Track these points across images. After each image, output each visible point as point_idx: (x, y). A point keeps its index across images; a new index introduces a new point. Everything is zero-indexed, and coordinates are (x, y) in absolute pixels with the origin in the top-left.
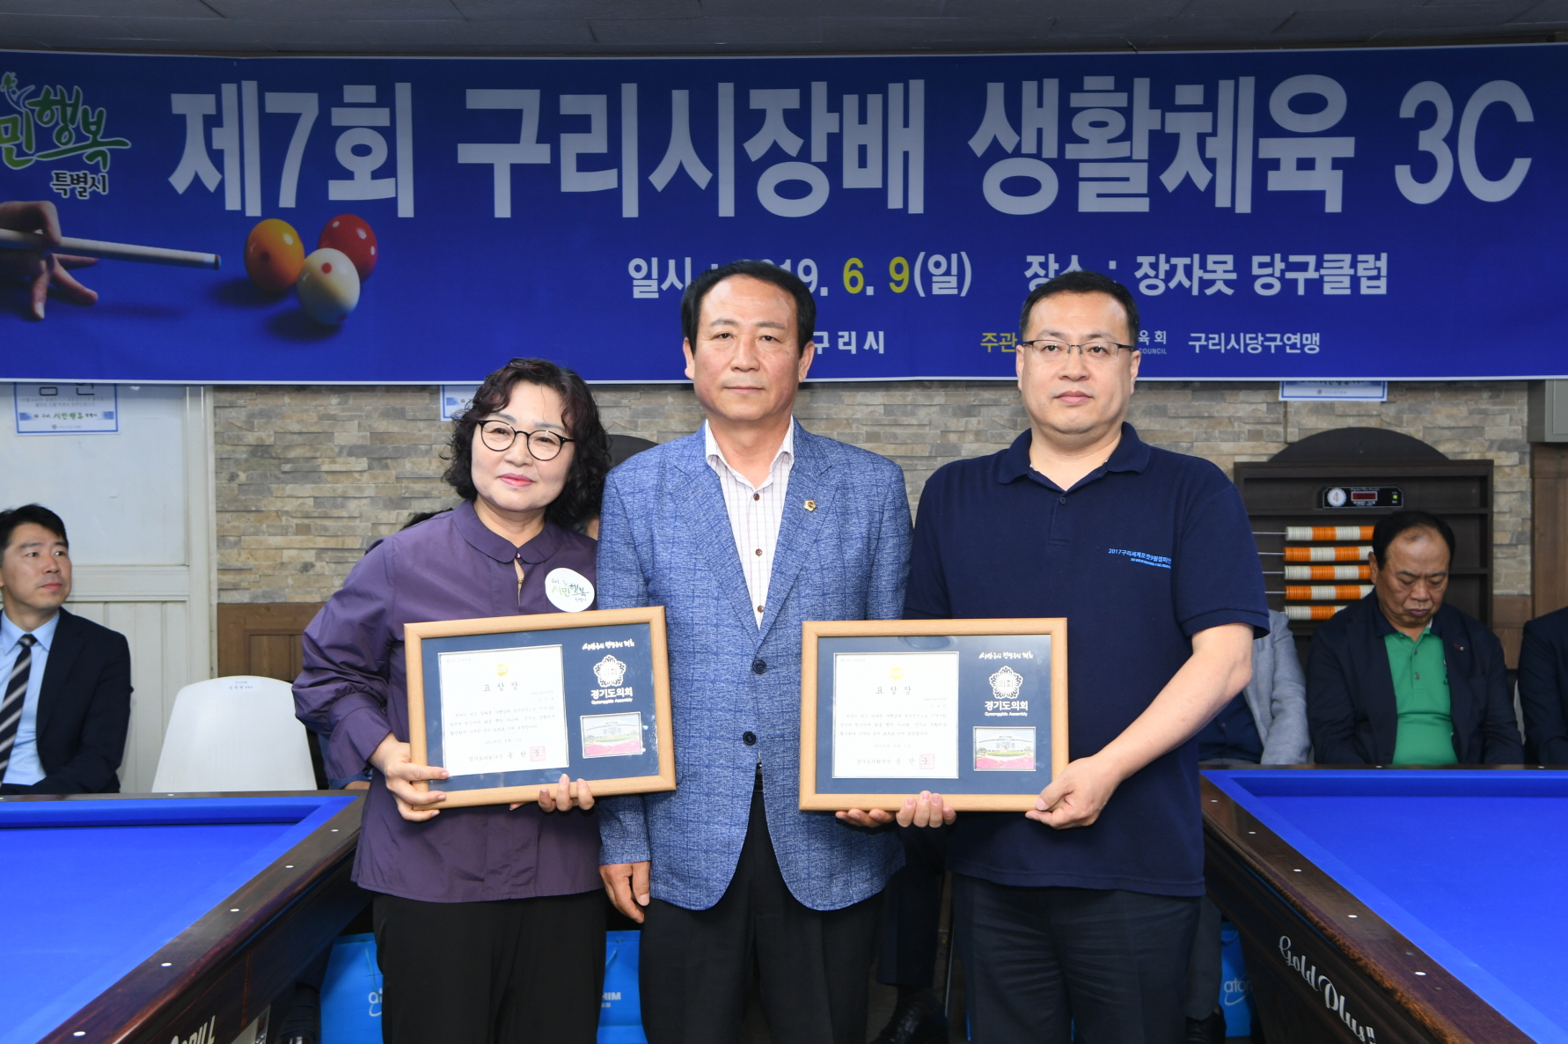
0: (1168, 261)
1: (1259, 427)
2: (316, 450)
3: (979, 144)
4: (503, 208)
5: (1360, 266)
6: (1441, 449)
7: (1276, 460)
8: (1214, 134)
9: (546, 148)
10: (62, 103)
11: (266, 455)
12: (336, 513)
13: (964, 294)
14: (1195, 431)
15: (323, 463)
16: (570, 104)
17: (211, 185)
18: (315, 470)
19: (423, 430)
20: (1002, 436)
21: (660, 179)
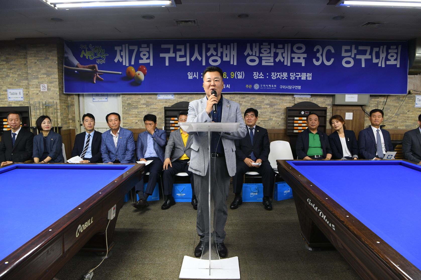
0: (276, 73)
1: (290, 101)
2: (138, 104)
3: (246, 54)
4: (167, 64)
5: (307, 75)
6: (319, 105)
7: (293, 106)
8: (284, 53)
9: (174, 54)
10: (98, 49)
11: (130, 105)
12: (141, 114)
13: (243, 78)
14: (280, 102)
16: (178, 47)
17: (121, 61)
18: (138, 107)
19: (154, 101)
20: (249, 102)
21: (193, 59)
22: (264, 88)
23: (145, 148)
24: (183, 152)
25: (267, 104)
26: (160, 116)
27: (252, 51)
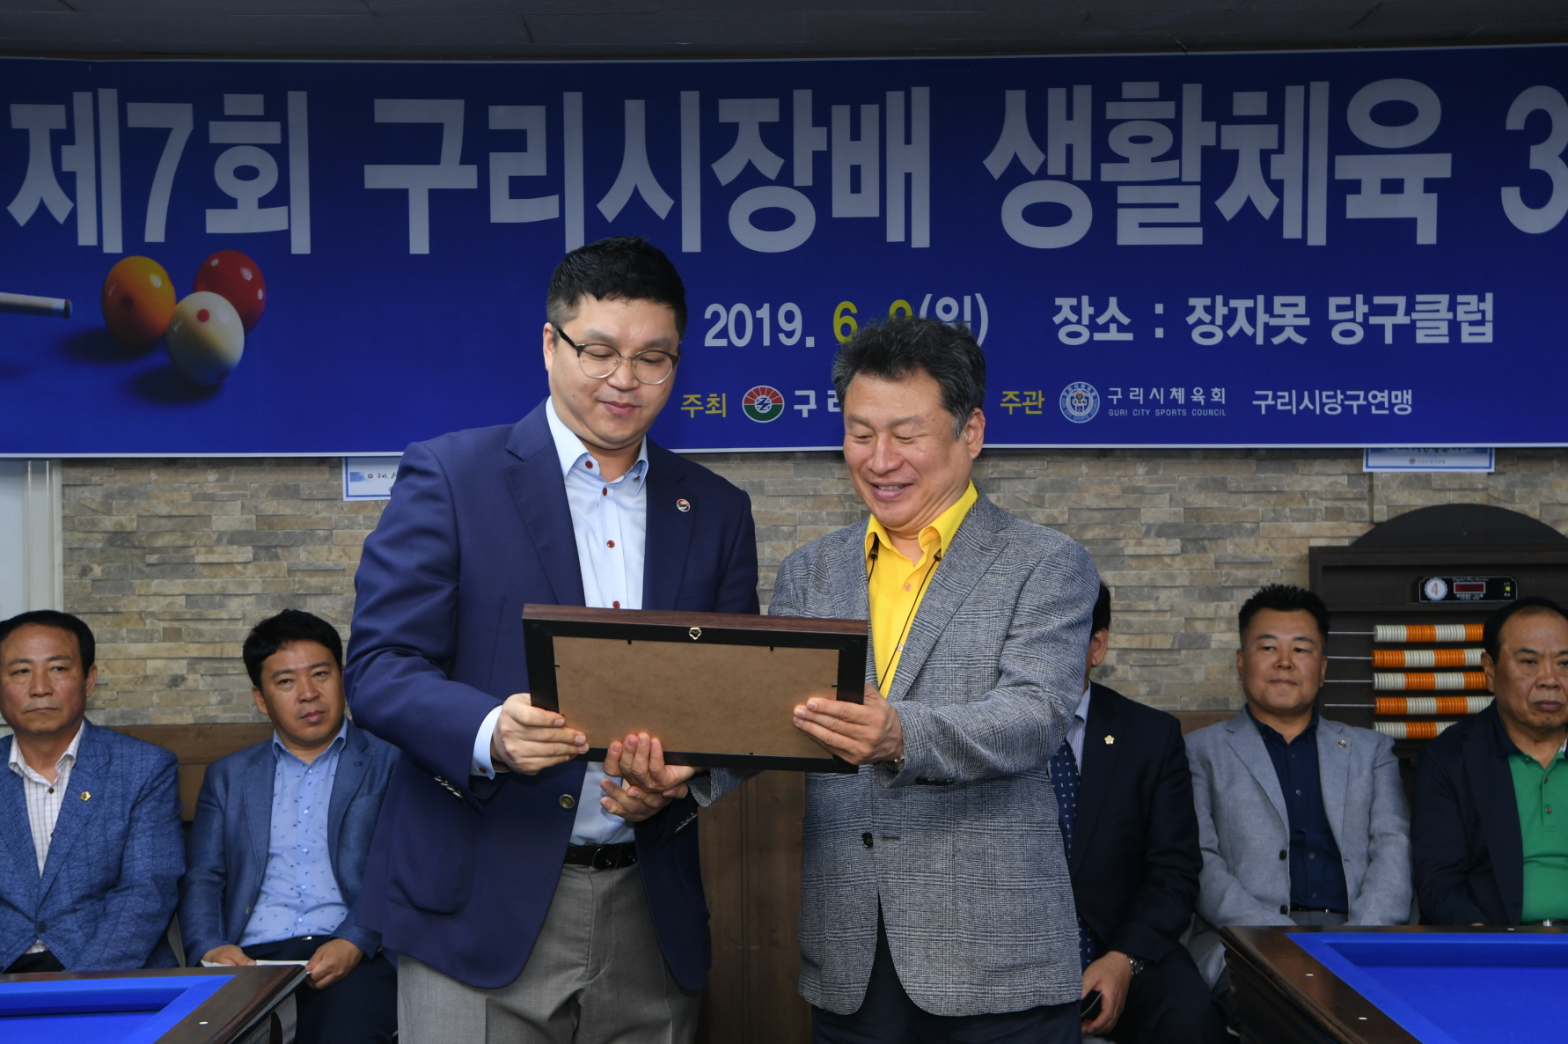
0: (1226, 304)
1: (1339, 504)
2: (189, 538)
3: (996, 164)
4: (419, 243)
5: (1460, 309)
6: (1562, 530)
7: (1360, 543)
8: (1280, 150)
9: (472, 170)
11: (127, 544)
12: (213, 614)
14: (1261, 509)
15: (198, 553)
16: (501, 117)
17: (60, 215)
18: (188, 562)
19: (320, 511)
21: (610, 207)
22: (1136, 413)
23: (249, 871)
25: (1164, 531)
27: (1042, 144)
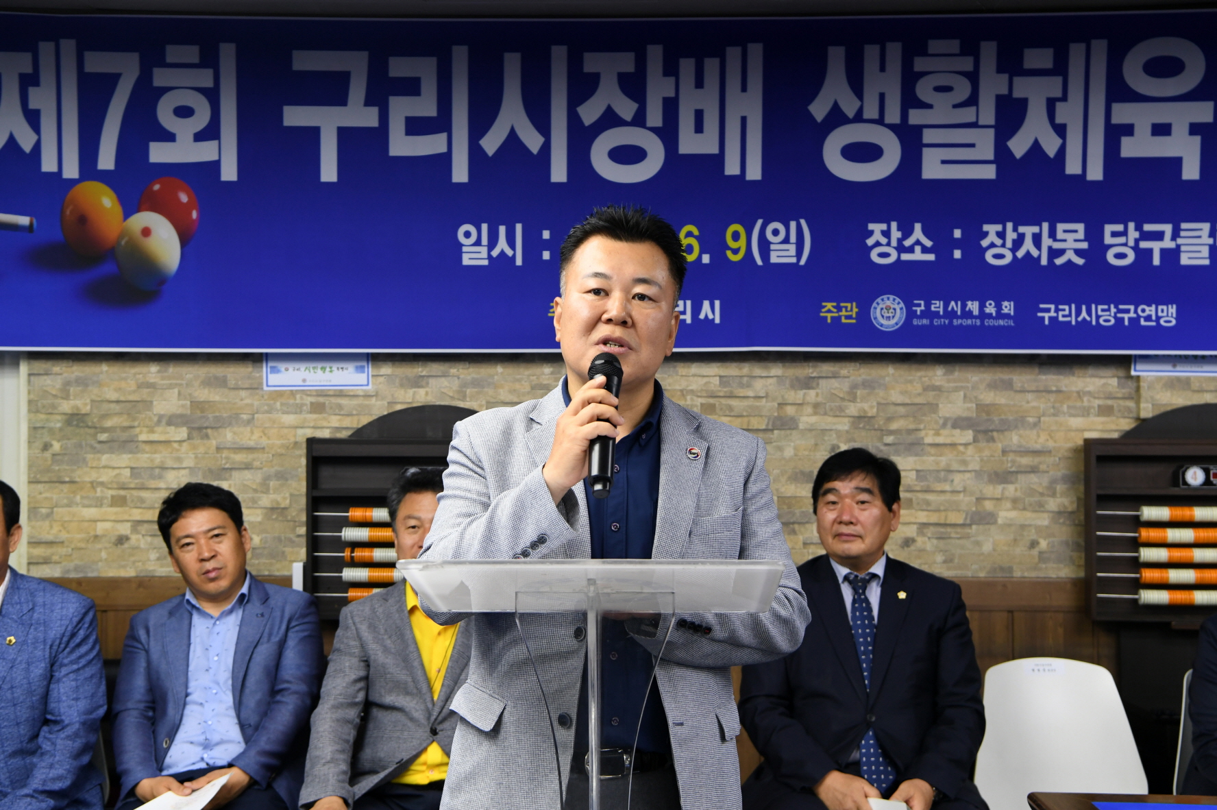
0: (1015, 230)
1: (1110, 402)
2: (134, 419)
3: (819, 110)
4: (329, 172)
7: (1127, 435)
8: (1064, 98)
9: (374, 111)
11: (81, 424)
12: (153, 485)
13: (802, 262)
14: (1042, 406)
15: (141, 432)
16: (399, 67)
17: (27, 145)
18: (133, 440)
19: (245, 399)
20: (841, 409)
21: (491, 143)
22: (936, 322)
23: (171, 711)
24: (424, 733)
25: (958, 423)
26: (278, 497)
27: (859, 93)
